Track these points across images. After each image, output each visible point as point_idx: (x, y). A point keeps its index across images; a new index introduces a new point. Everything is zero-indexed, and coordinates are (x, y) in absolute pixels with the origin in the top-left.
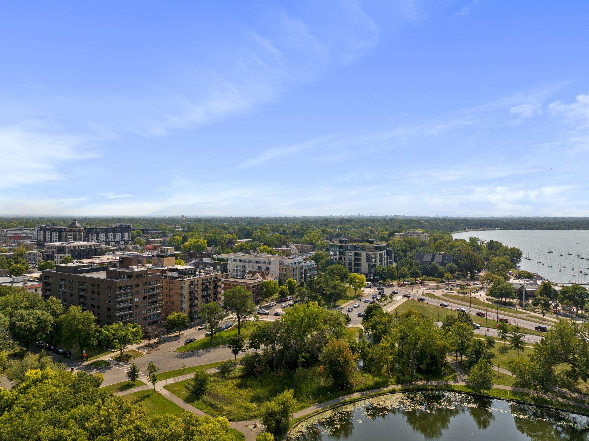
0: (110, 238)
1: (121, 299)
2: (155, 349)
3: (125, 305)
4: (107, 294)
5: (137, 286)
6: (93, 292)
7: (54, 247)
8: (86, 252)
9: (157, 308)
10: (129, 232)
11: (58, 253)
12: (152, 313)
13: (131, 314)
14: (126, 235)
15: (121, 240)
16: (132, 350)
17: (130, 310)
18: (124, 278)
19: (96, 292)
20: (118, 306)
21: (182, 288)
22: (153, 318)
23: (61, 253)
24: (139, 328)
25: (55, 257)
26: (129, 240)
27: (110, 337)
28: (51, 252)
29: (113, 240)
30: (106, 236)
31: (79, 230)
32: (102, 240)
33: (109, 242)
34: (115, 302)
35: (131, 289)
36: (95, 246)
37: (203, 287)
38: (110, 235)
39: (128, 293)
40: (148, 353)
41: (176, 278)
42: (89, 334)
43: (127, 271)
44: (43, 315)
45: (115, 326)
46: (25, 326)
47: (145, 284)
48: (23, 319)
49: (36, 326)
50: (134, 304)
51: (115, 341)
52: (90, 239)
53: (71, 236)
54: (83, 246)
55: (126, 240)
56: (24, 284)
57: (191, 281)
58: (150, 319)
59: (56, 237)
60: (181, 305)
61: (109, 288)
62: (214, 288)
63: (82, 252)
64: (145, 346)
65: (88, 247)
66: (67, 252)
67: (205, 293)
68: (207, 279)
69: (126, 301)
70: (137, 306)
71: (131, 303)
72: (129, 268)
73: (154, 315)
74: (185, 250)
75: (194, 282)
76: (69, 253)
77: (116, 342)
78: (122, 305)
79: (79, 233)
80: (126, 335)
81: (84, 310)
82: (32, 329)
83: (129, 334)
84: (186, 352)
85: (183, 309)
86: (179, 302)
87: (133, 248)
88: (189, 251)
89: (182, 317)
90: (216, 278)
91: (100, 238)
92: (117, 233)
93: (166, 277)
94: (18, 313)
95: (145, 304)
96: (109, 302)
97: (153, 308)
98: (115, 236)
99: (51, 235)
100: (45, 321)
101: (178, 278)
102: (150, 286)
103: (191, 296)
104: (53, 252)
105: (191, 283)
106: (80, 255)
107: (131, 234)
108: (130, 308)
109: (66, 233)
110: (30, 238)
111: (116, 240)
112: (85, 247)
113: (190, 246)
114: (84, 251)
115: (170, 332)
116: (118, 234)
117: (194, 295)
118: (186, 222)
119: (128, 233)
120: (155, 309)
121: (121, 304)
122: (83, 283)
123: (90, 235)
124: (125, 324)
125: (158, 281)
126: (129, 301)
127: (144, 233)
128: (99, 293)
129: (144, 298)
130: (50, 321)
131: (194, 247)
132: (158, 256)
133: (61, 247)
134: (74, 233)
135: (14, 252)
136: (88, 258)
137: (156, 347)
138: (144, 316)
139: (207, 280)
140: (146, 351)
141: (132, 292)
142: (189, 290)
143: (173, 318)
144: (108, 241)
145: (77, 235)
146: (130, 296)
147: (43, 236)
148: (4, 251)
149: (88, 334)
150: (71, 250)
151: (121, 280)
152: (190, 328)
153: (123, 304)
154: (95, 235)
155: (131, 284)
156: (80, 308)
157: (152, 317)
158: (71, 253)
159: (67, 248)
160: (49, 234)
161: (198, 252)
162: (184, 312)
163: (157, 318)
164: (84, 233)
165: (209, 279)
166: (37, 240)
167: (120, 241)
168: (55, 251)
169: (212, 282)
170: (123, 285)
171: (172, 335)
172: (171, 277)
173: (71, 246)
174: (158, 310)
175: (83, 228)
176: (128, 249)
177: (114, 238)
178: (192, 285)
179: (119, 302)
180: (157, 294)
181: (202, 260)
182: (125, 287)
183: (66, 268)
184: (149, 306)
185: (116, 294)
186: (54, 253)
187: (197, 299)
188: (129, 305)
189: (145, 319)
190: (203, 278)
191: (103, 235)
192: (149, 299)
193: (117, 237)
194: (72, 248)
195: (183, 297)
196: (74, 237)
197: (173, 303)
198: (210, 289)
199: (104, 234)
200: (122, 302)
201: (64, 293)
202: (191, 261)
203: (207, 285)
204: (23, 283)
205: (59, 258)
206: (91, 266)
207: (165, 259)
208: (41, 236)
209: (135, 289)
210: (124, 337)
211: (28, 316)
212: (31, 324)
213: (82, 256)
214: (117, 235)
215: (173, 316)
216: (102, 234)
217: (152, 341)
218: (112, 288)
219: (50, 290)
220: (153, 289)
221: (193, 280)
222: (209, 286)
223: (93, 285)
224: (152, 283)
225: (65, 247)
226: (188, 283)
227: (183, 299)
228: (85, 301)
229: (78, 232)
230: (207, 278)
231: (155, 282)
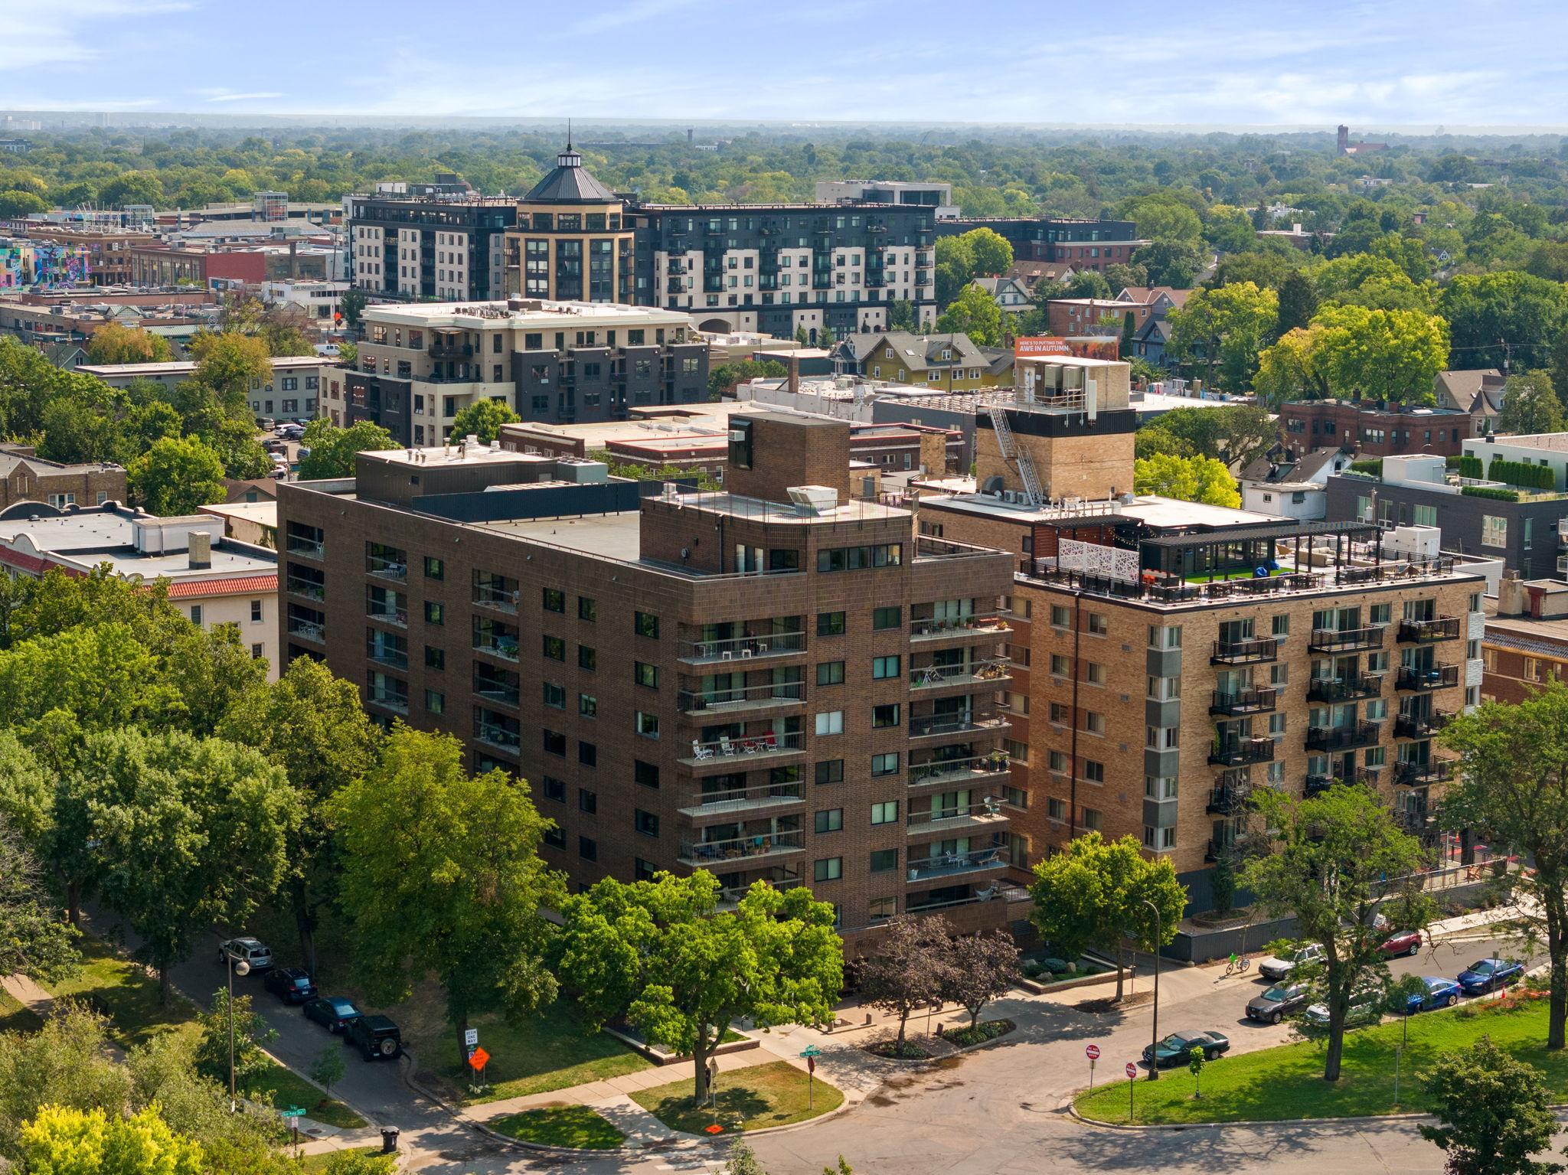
0: (796, 280)
1: (724, 708)
2: (930, 1080)
3: (751, 755)
4: (639, 667)
5: (831, 625)
6: (553, 648)
7: (415, 335)
8: (605, 369)
9: (975, 791)
10: (918, 245)
11: (436, 377)
12: (937, 827)
13: (788, 820)
14: (900, 259)
15: (864, 297)
16: (782, 1067)
17: (787, 792)
18: (750, 565)
19: (571, 653)
20: (701, 757)
21: (1155, 664)
22: (946, 865)
23: (453, 378)
24: (821, 919)
25: (419, 400)
26: (920, 301)
27: (624, 958)
28: (394, 367)
29: (812, 298)
30: (769, 267)
31: (596, 223)
32: (741, 292)
33: (788, 308)
34: (685, 727)
35: (794, 644)
36: (668, 336)
37: (1315, 673)
38: (794, 258)
39: (769, 675)
40: (879, 1101)
41: (1123, 589)
42: (499, 924)
43: (773, 519)
44: (244, 770)
45: (667, 889)
46: (138, 833)
47: (887, 618)
48: (126, 790)
49: (201, 839)
50: (808, 755)
51: (651, 988)
52: (665, 283)
53: (542, 265)
54: (591, 336)
55: (899, 296)
56: (194, 566)
57: (1228, 616)
58: (923, 869)
59: (455, 267)
60: (1150, 789)
61: (646, 627)
62: (1405, 682)
63: (579, 371)
64: (871, 1049)
65: (622, 341)
66: (488, 371)
67: (1333, 717)
68: (1355, 613)
69: (762, 727)
70: (829, 772)
71: (791, 742)
72: (784, 499)
73: (949, 842)
74: (1284, 388)
75: (1248, 628)
76: (498, 379)
77: (653, 1000)
78: (729, 756)
79: (596, 244)
80: (728, 962)
81: (476, 763)
82: (178, 855)
83: (749, 956)
84: (1138, 1131)
85: (1163, 815)
86: (1136, 766)
87: (930, 360)
88: (1312, 396)
89: (1140, 874)
90: (1426, 609)
91: (726, 280)
92: (840, 251)
93: (1058, 575)
94: (106, 751)
95: (890, 762)
96: (649, 726)
97: (949, 796)
98: (828, 269)
99: (428, 253)
100: (254, 809)
101: (1137, 591)
102: (926, 637)
103: (1221, 728)
104: (404, 368)
105: (1230, 638)
106: (571, 390)
107: (931, 256)
108: (780, 778)
109: (513, 242)
110: (313, 268)
111: (832, 297)
112: (601, 338)
113: (1321, 359)
114: (592, 370)
115: (1059, 973)
116: (849, 252)
117: (1246, 727)
118: (1359, 174)
119: (910, 250)
120: (962, 799)
121: (724, 741)
122: (501, 587)
123: (663, 259)
124: (734, 882)
125: (981, 606)
126: (780, 731)
127: (1024, 253)
128: (586, 658)
129: (884, 714)
130: (283, 815)
131: (1350, 369)
132: (1017, 422)
133: (451, 338)
134: (560, 244)
135: (198, 356)
136: (620, 414)
137: (939, 1065)
138: (878, 844)
139: (1349, 618)
140: (872, 1084)
141: (796, 672)
142: (1210, 686)
143: (1076, 877)
144: (778, 299)
145: (580, 259)
146: (788, 694)
147: (380, 260)
148: (149, 352)
149: (493, 926)
150: (515, 357)
151: (729, 578)
152: (1203, 962)
153: (739, 749)
154: (697, 256)
155: (792, 610)
156: (451, 748)
157: (935, 850)
158: (515, 377)
159: (488, 344)
160: (417, 246)
161: (1380, 405)
162: (1169, 839)
163: (974, 862)
164: (623, 243)
165: (1365, 618)
166: (346, 286)
167: (857, 304)
168: (416, 358)
169: (1389, 641)
170: (738, 617)
171: (1069, 997)
172: (1094, 583)
173: (511, 331)
174: (982, 811)
175: (618, 209)
176: (898, 361)
177: (822, 286)
178: (1235, 651)
179: (710, 734)
180: (976, 694)
181: (1376, 469)
182: (754, 631)
183: (414, 474)
184: (916, 773)
185: (687, 677)
186: (414, 371)
187: (1263, 753)
188: (777, 754)
189: (884, 860)
190: (1319, 605)
191: (748, 263)
192: (915, 727)
193: (841, 278)
194: (521, 348)
195: (1162, 734)
196: (560, 266)
197: (1095, 770)
198: (1371, 690)
199: (753, 253)
200: (731, 729)
201: (396, 640)
202: (1306, 475)
203: (1354, 661)
204: (184, 560)
205: (440, 406)
206: (570, 473)
207: (1063, 447)
208: (374, 260)
209: (818, 651)
210: (713, 968)
211: (154, 774)
212: (170, 822)
213: (579, 402)
214: (841, 262)
215: (1077, 865)
216: (740, 255)
217: (922, 1023)
218: (667, 627)
219: (320, 618)
220: (949, 658)
221: (1244, 614)
222: (1363, 666)
223: (554, 602)
224: (938, 615)
225: (478, 334)
226: (1202, 634)
227: (1162, 747)
228: (508, 707)
229: (587, 238)
230: (1347, 603)
231: (966, 610)
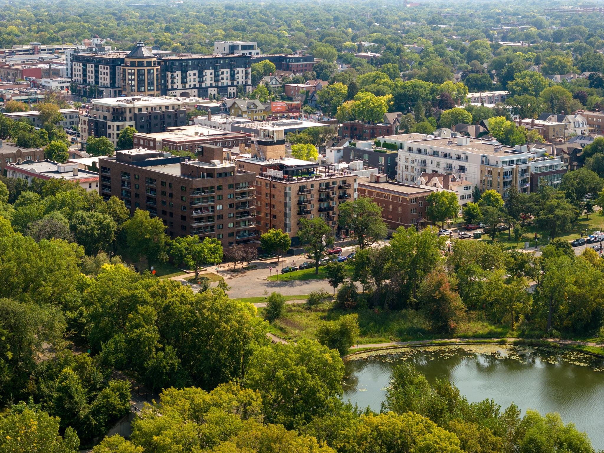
0: (209, 79)
1: (199, 205)
2: (240, 276)
3: (204, 214)
4: (182, 197)
5: (220, 188)
6: (164, 193)
7: (107, 109)
8: (159, 117)
9: (249, 221)
10: (246, 68)
11: (114, 120)
12: (242, 228)
13: (212, 227)
14: (240, 72)
15: (230, 84)
16: (212, 274)
17: (211, 221)
18: (204, 176)
19: (168, 194)
20: (195, 214)
21: (286, 195)
22: (244, 236)
23: (118, 120)
24: (219, 244)
25: (110, 127)
26: (247, 84)
27: (182, 251)
28: (102, 117)
29: (214, 85)
30: (201, 76)
31: (149, 64)
32: (192, 83)
33: (207, 88)
34: (191, 208)
35: (212, 192)
36: (176, 107)
37: (320, 196)
38: (208, 73)
39: (207, 198)
40: (231, 279)
41: (280, 179)
42: (157, 246)
43: (208, 167)
44: (105, 219)
45: (190, 239)
46: (87, 231)
47: (231, 186)
48: (84, 222)
49: (98, 232)
50: (215, 214)
51: (187, 256)
53: (133, 77)
54: (155, 108)
55: (240, 83)
56: (74, 175)
57: (301, 184)
58: (239, 236)
59: (106, 76)
60: (286, 220)
61: (183, 189)
62: (340, 197)
63: (152, 118)
64: (229, 270)
65: (163, 109)
66: (128, 118)
67: (324, 205)
69: (206, 208)
70: (220, 217)
71: (212, 211)
72: (210, 163)
73: (244, 231)
74: (344, 118)
75: (305, 187)
76: (131, 120)
77: (188, 258)
78: (200, 214)
79: (149, 70)
81: (152, 216)
82: (94, 235)
83: (205, 250)
84: (278, 282)
85: (288, 226)
86: (283, 215)
87: (247, 108)
88: (351, 120)
89: (282, 236)
90: (344, 182)
91: (188, 80)
92: (222, 70)
93: (267, 176)
94: (79, 215)
95: (232, 215)
96: (184, 208)
97: (244, 222)
98: (218, 76)
99: (97, 71)
100: (108, 226)
101: (282, 179)
102: (239, 190)
103: (300, 207)
104: (105, 118)
105: (301, 189)
106: (149, 123)
107: (250, 70)
108: (210, 218)
110: (57, 73)
111: (220, 84)
112: (158, 108)
113: (353, 110)
114: (156, 117)
115: (266, 257)
116: (225, 70)
117: (305, 207)
119: (243, 69)
120: (247, 222)
121: (199, 211)
122: (152, 181)
123: (169, 74)
124: (202, 238)
125: (250, 183)
126: (210, 209)
127: (278, 68)
128: (171, 195)
129: (231, 206)
130: (113, 228)
131: (361, 113)
132: (260, 143)
133: (118, 109)
134: (138, 70)
137: (242, 273)
138: (230, 231)
139: (327, 184)
140: (229, 276)
141: (213, 197)
142: (297, 199)
143: (269, 237)
144: (204, 85)
145: (144, 75)
146: (211, 202)
147: (81, 73)
148: (24, 109)
150: (135, 115)
151: (200, 179)
153: (202, 213)
154: (179, 73)
155: (212, 185)
156: (148, 213)
157: (241, 233)
158: (135, 120)
159: (128, 111)
160: (93, 69)
162: (290, 230)
163: (249, 235)
164: (157, 70)
165: (331, 184)
166: (70, 81)
167: (227, 86)
168: (108, 115)
169: (336, 189)
170: (201, 187)
171: (269, 261)
172: (274, 178)
173: (134, 107)
174: (251, 225)
175: (155, 59)
176: (239, 109)
177: (217, 81)
178: (303, 192)
179: (196, 210)
180: (249, 201)
181: (355, 145)
182: (204, 189)
183: (130, 156)
184: (237, 217)
185: (192, 199)
186: (108, 118)
187: (309, 212)
188: (209, 214)
189: (231, 235)
190: (321, 182)
191: (195, 74)
192: (237, 208)
193: (223, 78)
194: (137, 112)
195: (288, 209)
196: (138, 77)
197: (275, 217)
198: (333, 199)
199: (196, 72)
200: (200, 209)
201: (128, 192)
202: (341, 145)
203: (329, 193)
204: (72, 174)
205: (116, 128)
206: (163, 155)
207: (269, 148)
208: (79, 73)
209: (217, 193)
210: (199, 253)
211: (89, 220)
212: (92, 229)
213: (152, 128)
214: (223, 73)
215: (269, 235)
216: (192, 72)
217: (239, 266)
218: (188, 189)
219: (109, 187)
220: (243, 194)
221: (305, 184)
222: (331, 194)
223: (163, 183)
224: (241, 185)
225: (125, 108)
226: (296, 188)
227: (288, 211)
228: (154, 206)
229: (146, 69)
230: (327, 181)
231: (247, 184)
